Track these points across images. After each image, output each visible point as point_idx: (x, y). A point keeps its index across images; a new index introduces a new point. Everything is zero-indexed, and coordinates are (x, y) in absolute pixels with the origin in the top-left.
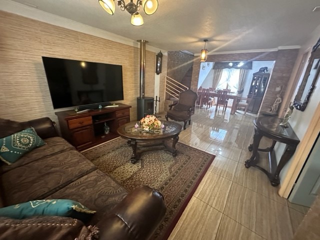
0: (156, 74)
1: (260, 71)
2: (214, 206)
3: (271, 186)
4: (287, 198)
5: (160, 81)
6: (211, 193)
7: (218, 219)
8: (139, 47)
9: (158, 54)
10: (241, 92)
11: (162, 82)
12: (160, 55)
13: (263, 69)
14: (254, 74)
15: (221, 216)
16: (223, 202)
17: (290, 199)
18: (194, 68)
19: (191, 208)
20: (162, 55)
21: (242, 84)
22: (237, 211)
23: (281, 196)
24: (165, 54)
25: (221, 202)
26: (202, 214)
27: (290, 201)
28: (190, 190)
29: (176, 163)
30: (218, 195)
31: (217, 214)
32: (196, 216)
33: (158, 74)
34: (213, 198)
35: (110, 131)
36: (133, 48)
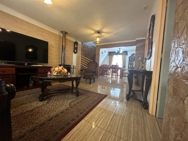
0: (74, 53)
1: (132, 55)
2: (98, 126)
3: (143, 109)
4: (155, 115)
5: (77, 58)
6: (98, 116)
7: (101, 135)
8: (62, 36)
9: (75, 42)
10: (124, 67)
11: (78, 58)
12: (76, 43)
13: (133, 55)
14: (129, 57)
15: (103, 133)
16: (107, 122)
17: (157, 115)
18: (96, 52)
19: (78, 129)
20: (77, 43)
21: (124, 62)
22: (118, 128)
23: (151, 114)
24: (80, 43)
25: (106, 122)
26: (86, 133)
27: (157, 117)
28: (81, 116)
29: (77, 100)
30: (104, 118)
31: (101, 131)
32: (80, 135)
33: (75, 53)
34: (99, 119)
35: (33, 84)
36: (58, 36)
